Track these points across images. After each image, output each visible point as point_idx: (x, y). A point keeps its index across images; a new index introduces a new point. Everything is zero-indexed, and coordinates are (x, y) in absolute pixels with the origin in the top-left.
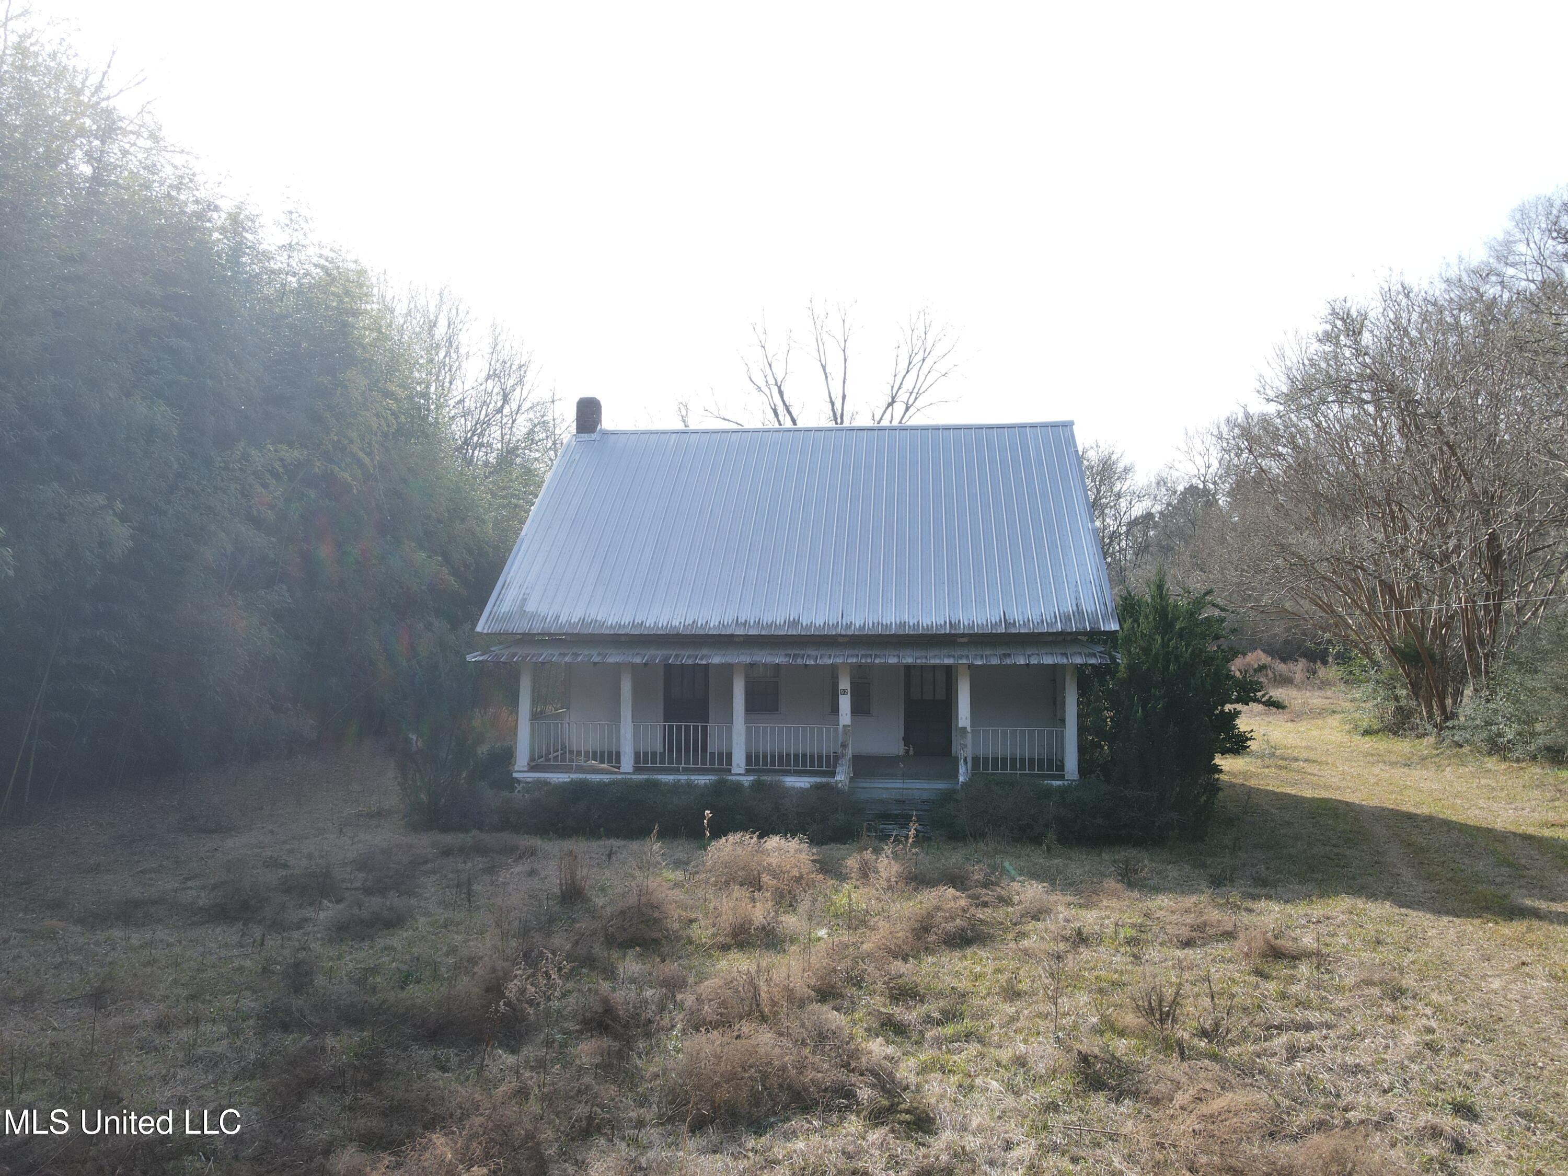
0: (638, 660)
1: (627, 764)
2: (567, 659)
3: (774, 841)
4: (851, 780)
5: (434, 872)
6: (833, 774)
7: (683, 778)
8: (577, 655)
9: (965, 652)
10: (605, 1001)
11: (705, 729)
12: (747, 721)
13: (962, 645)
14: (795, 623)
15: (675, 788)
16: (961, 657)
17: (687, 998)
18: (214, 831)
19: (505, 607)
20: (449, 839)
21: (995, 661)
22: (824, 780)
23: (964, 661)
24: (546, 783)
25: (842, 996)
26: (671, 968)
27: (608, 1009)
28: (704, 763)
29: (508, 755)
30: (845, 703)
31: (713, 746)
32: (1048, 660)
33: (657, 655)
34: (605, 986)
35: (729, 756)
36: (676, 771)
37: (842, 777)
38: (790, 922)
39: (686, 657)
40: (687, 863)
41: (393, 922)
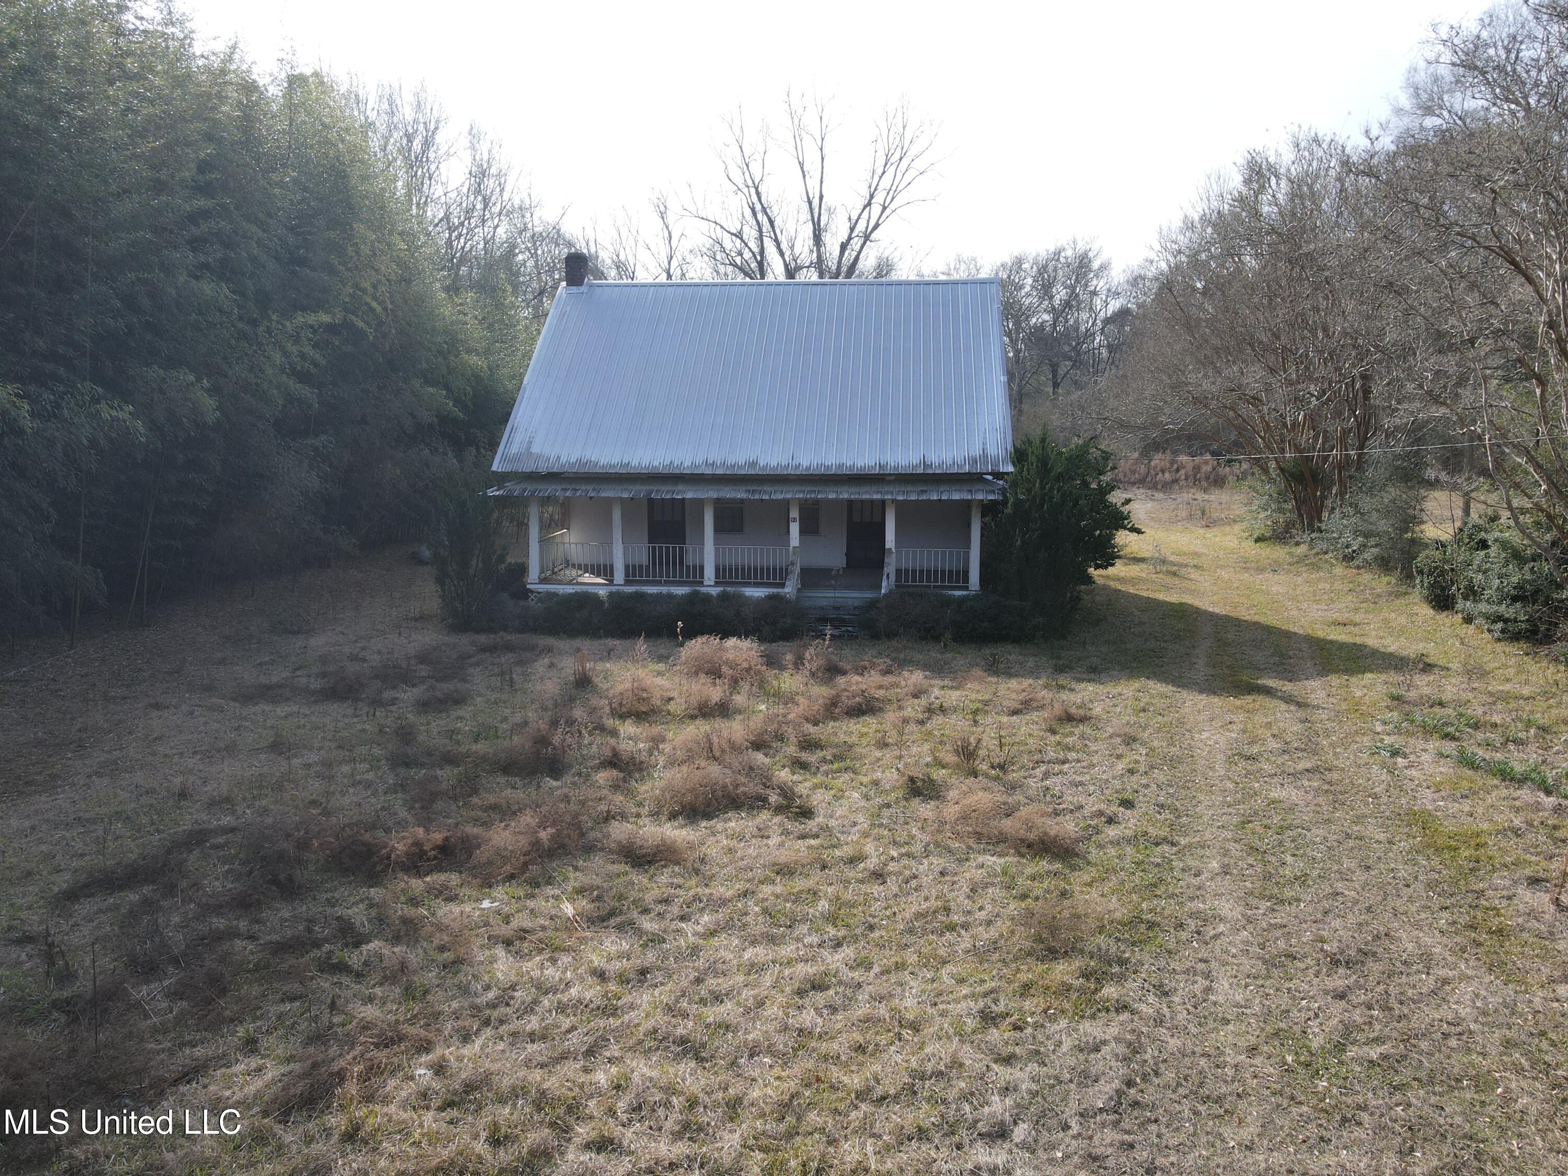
0: (625, 495)
1: (619, 577)
2: (568, 494)
3: (732, 642)
4: (799, 590)
5: (478, 664)
6: (783, 585)
7: (664, 589)
8: (575, 490)
9: (891, 489)
10: (613, 749)
11: (681, 549)
12: (716, 542)
13: (890, 482)
14: (754, 464)
15: (659, 596)
16: (887, 493)
17: (666, 747)
18: (298, 633)
19: (514, 450)
20: (483, 639)
21: (913, 497)
22: (775, 590)
23: (890, 497)
24: (555, 594)
25: (770, 747)
26: (657, 729)
27: (616, 754)
28: (681, 576)
29: (522, 569)
30: (795, 528)
31: (689, 560)
32: (956, 496)
33: (641, 491)
34: (612, 741)
35: (702, 568)
36: (658, 583)
37: (789, 590)
38: (739, 699)
39: (664, 493)
40: (668, 658)
41: (458, 700)
